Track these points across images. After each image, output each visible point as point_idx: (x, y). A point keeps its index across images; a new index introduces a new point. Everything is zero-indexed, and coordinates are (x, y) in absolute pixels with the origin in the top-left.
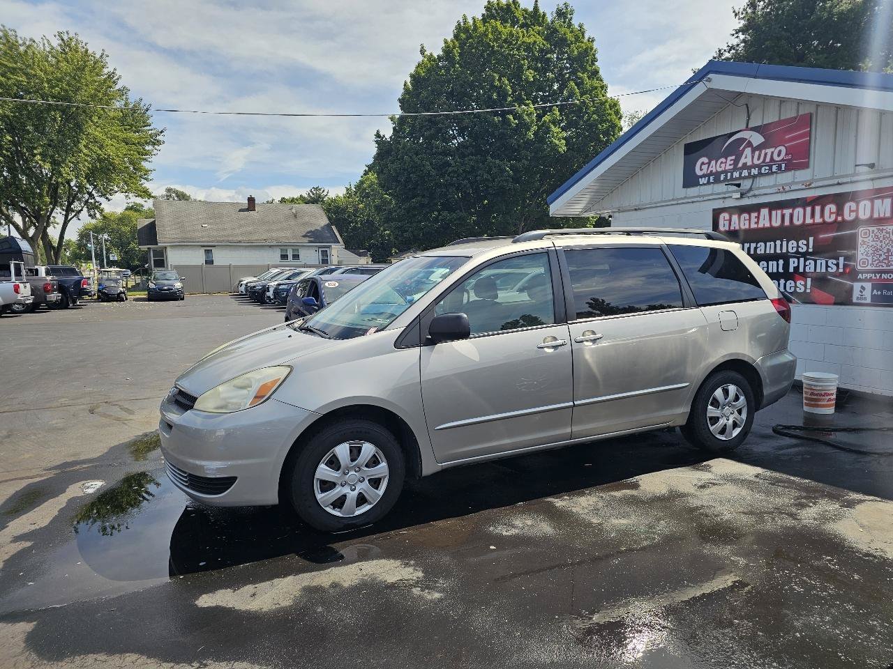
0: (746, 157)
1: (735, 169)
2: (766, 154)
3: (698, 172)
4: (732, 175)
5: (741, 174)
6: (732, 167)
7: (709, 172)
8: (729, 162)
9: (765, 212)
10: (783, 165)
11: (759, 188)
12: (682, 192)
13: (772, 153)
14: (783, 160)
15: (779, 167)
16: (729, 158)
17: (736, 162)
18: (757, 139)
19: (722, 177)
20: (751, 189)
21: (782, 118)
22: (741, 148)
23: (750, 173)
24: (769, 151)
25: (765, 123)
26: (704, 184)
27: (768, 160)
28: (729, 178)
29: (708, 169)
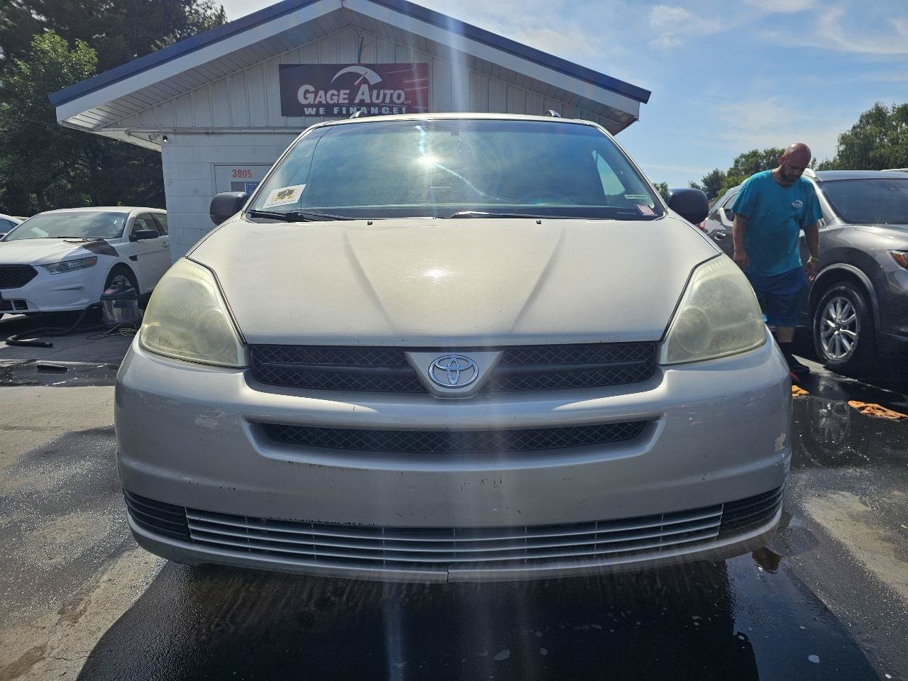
0: (363, 94)
1: (351, 104)
2: (385, 95)
3: (302, 101)
4: (348, 110)
6: (347, 101)
7: (316, 102)
8: (342, 96)
10: (404, 109)
12: (280, 120)
13: (392, 95)
14: (403, 104)
15: (400, 111)
16: (342, 92)
17: (352, 97)
18: (374, 78)
19: (336, 110)
21: (398, 62)
22: (356, 83)
23: (369, 111)
24: (389, 92)
25: (379, 62)
26: (310, 115)
27: (387, 100)
28: (344, 112)
29: (315, 99)
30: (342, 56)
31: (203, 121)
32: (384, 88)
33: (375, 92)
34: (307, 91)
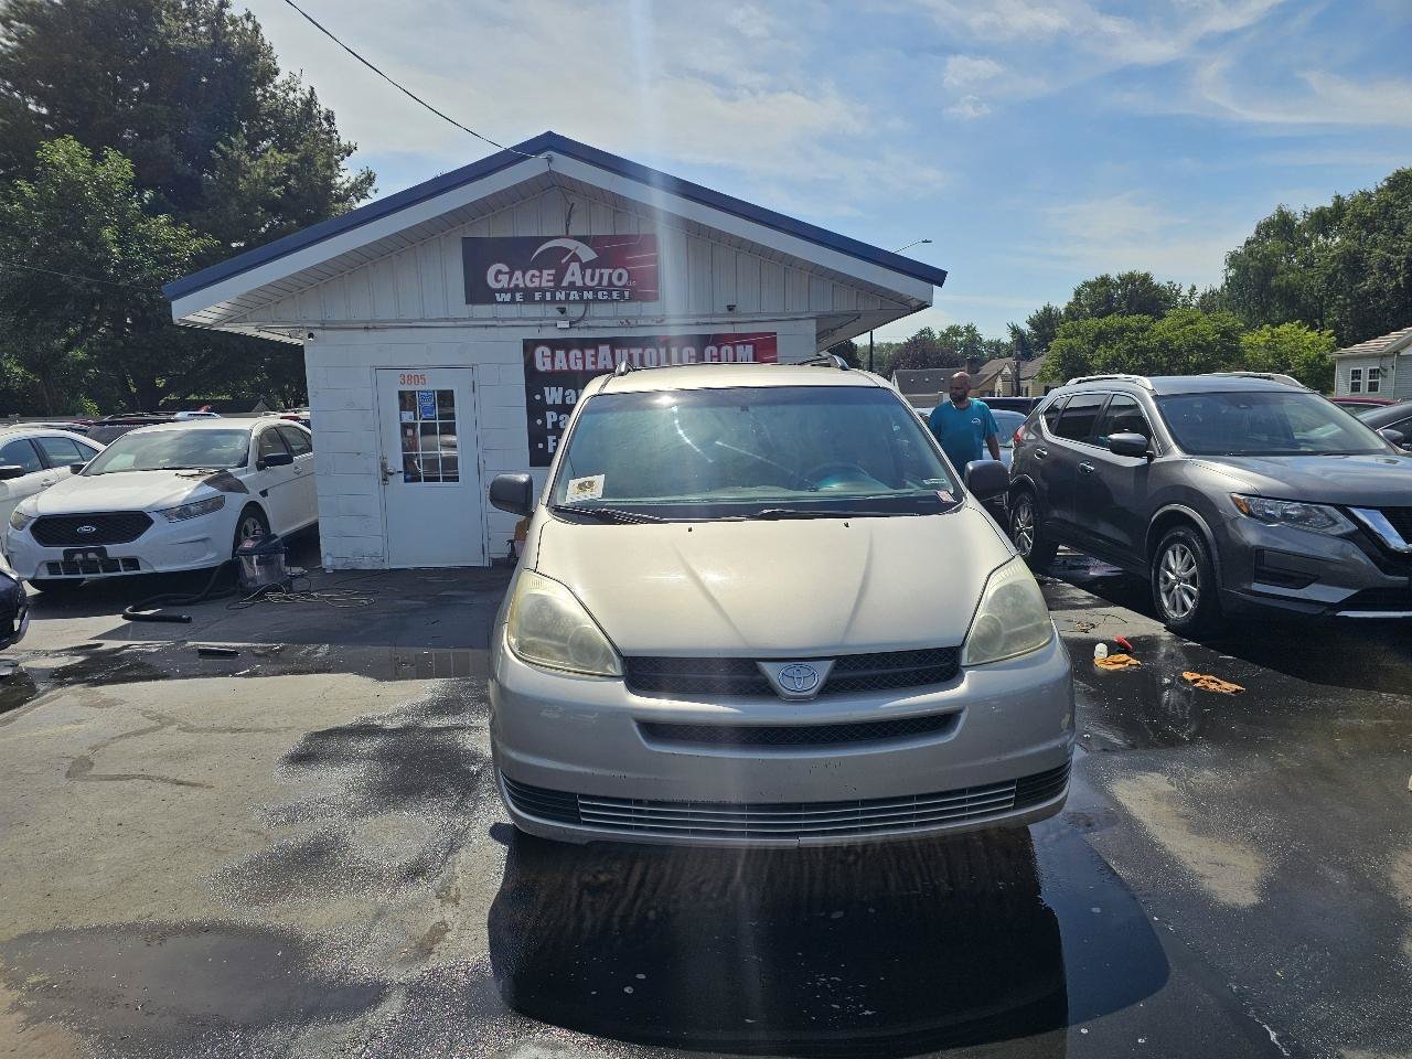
0: (573, 275)
1: (558, 287)
2: (601, 275)
3: (493, 284)
4: (553, 296)
5: (568, 296)
6: (552, 284)
7: (512, 286)
8: (545, 277)
9: (604, 350)
10: (627, 294)
11: (594, 318)
12: (463, 309)
13: (610, 275)
14: (624, 286)
15: (621, 295)
16: (545, 272)
17: (558, 278)
18: (587, 254)
19: (537, 296)
20: (582, 318)
21: (618, 233)
22: (564, 261)
23: (581, 297)
24: (606, 272)
25: (593, 233)
26: (503, 302)
27: (605, 283)
28: (548, 298)
29: (509, 283)
30: (546, 226)
31: (363, 313)
32: (600, 266)
33: (589, 272)
34: (499, 272)
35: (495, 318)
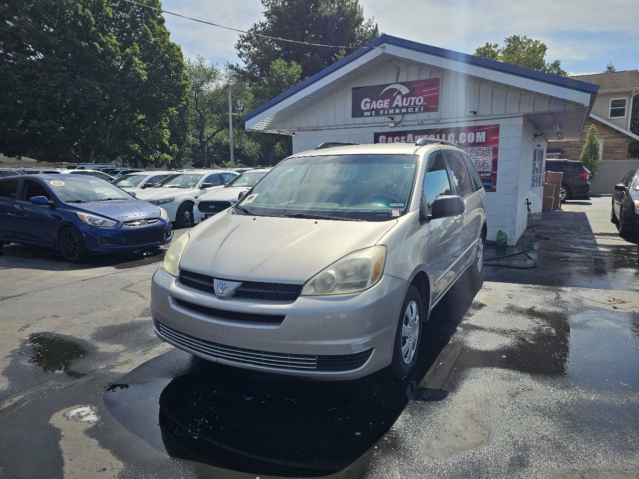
0: (398, 101)
1: (391, 108)
2: (411, 100)
3: (363, 108)
4: (388, 112)
5: (394, 111)
6: (388, 106)
7: (371, 108)
8: (385, 103)
9: (410, 136)
10: (422, 108)
11: (406, 121)
12: (350, 120)
13: (415, 100)
14: (422, 105)
15: (420, 109)
16: (386, 101)
17: (391, 103)
18: (405, 90)
19: (381, 112)
20: (400, 122)
21: (420, 79)
22: (394, 95)
23: (401, 111)
24: (413, 99)
25: (409, 80)
26: (367, 116)
27: (412, 104)
28: (386, 113)
29: (370, 106)
30: (387, 79)
31: (313, 123)
33: (405, 99)
35: (363, 124)
